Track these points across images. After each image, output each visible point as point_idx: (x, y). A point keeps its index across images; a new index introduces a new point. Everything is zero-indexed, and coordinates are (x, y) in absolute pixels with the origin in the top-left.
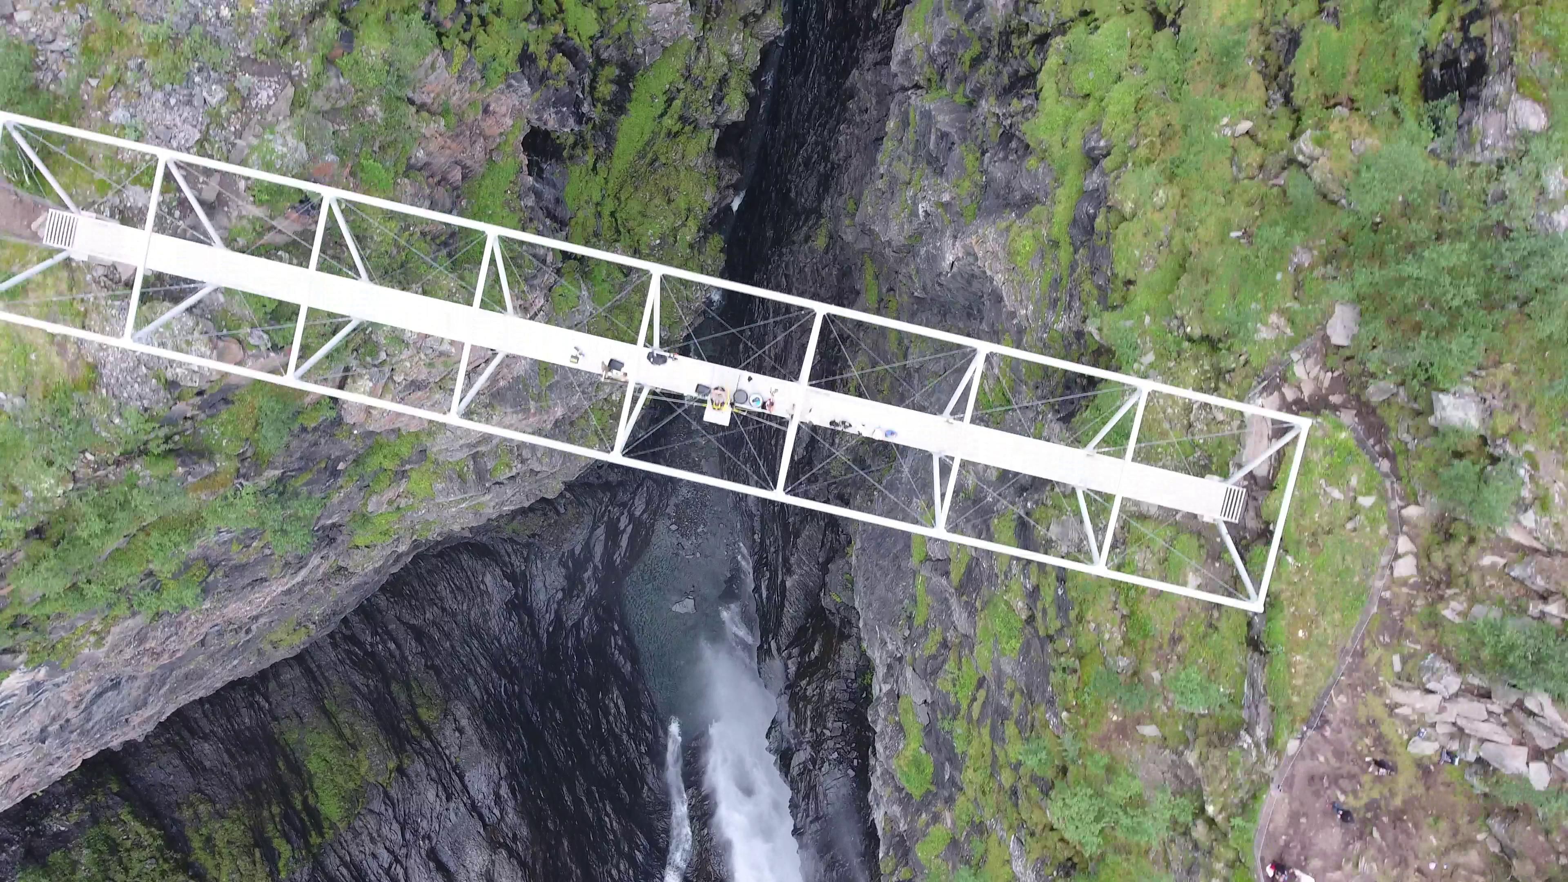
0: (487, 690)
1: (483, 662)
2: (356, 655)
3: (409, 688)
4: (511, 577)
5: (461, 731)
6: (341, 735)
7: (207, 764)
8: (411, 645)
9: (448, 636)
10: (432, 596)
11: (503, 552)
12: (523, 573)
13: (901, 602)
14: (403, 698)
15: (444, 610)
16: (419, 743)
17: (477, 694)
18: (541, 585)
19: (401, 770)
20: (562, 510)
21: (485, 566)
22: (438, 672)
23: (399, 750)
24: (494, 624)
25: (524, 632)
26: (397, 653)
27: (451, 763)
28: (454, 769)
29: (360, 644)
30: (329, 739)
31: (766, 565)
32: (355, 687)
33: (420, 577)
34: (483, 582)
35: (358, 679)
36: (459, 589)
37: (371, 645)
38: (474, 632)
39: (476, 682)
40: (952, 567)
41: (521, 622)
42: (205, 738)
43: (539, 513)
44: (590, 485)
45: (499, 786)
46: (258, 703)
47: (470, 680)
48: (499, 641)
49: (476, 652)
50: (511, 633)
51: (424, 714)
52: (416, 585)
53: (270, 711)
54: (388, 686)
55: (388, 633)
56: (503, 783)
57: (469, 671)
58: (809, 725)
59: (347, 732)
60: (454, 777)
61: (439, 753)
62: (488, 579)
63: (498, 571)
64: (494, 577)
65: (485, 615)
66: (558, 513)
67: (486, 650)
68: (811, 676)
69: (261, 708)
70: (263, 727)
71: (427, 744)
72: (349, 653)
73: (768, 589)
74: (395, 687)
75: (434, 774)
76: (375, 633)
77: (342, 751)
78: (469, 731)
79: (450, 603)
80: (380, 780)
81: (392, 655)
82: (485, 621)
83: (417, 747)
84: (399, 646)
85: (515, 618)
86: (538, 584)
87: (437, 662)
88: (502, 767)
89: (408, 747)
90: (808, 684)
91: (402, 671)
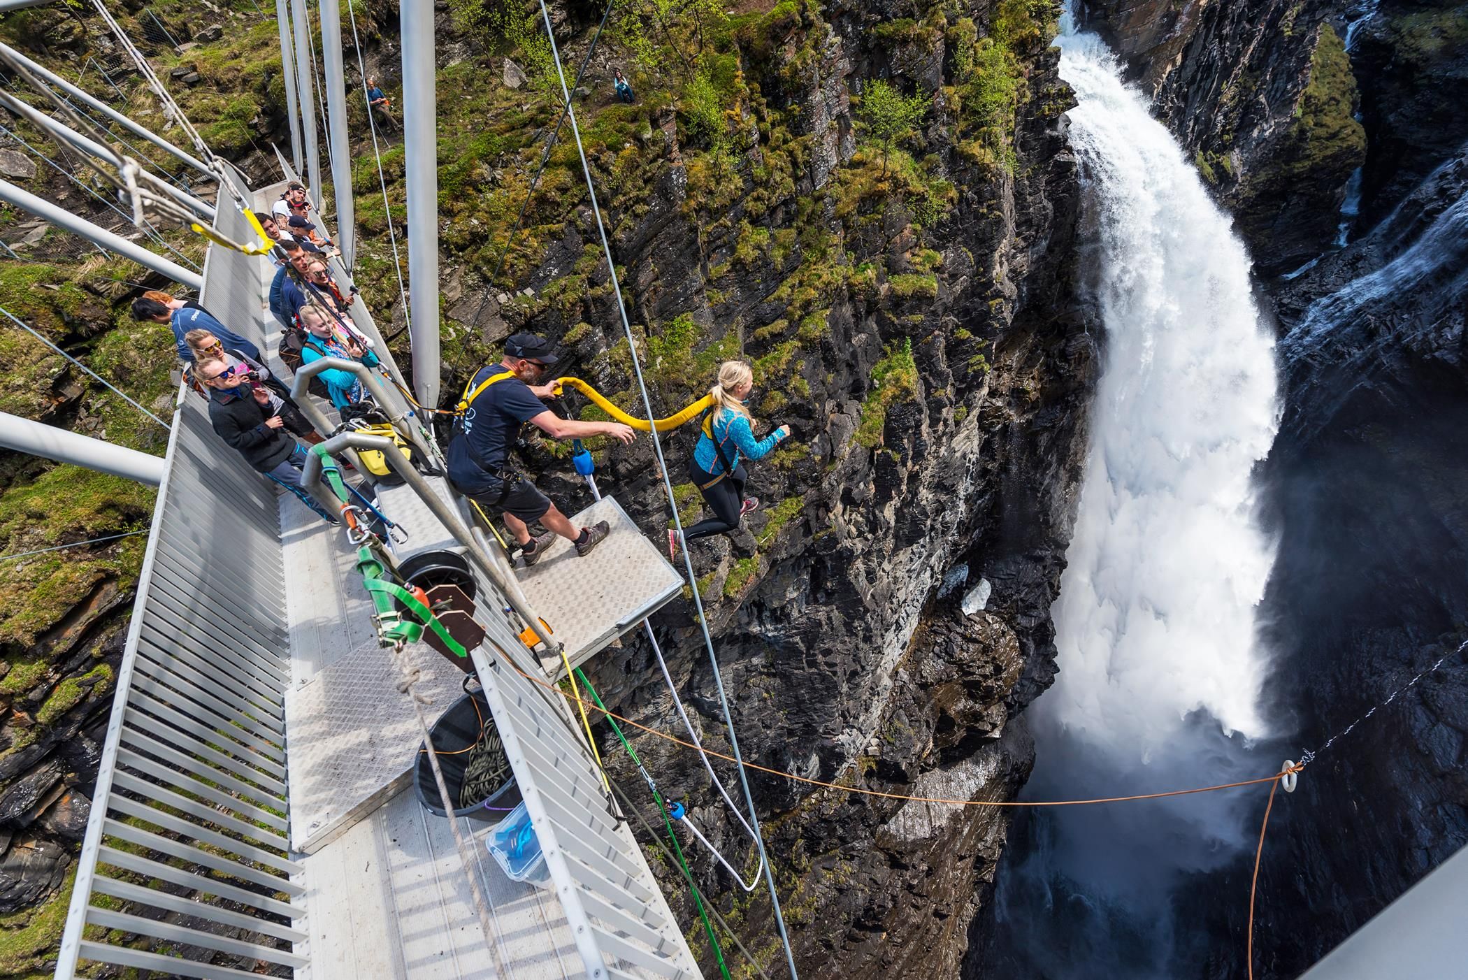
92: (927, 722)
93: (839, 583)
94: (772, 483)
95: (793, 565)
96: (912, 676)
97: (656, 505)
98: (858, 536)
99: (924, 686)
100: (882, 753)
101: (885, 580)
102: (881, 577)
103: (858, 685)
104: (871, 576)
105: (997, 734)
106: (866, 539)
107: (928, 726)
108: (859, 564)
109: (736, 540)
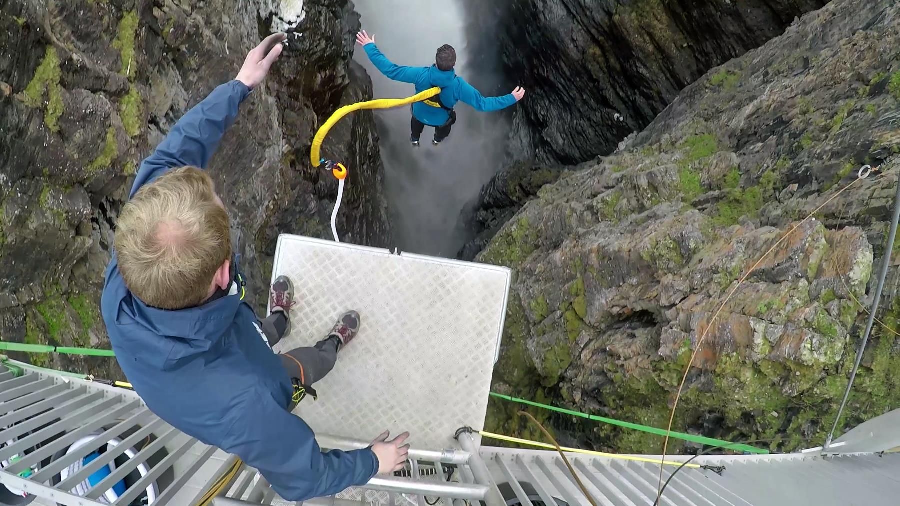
0: (556, 68)
1: (560, 87)
2: (646, 87)
3: (608, 67)
4: (544, 144)
5: (573, 40)
6: (651, 35)
7: (730, 18)
8: (610, 94)
9: (585, 102)
10: (597, 128)
11: (552, 160)
12: (536, 147)
13: (201, 79)
14: (613, 61)
15: (589, 120)
16: (599, 32)
17: (563, 65)
18: (524, 141)
19: (610, 14)
20: (518, 188)
21: (563, 150)
22: (591, 78)
23: (613, 26)
24: (554, 112)
25: (533, 108)
26: (618, 90)
27: (578, 21)
28: (574, 17)
29: (643, 94)
30: (658, 34)
31: (370, 157)
32: (645, 66)
33: (607, 141)
34: (564, 140)
35: (643, 70)
36: (579, 134)
37: (635, 94)
38: (568, 106)
39: (565, 73)
40: (57, 74)
41: (536, 115)
42: (733, 34)
43: (534, 185)
44: (499, 207)
45: (544, 7)
46: (702, 56)
47: (568, 74)
48: (550, 102)
49: (565, 93)
50: (542, 108)
51: (598, 51)
52: (609, 135)
53: (694, 52)
54: (622, 67)
55: (625, 103)
56: (542, 9)
57: (570, 80)
58: (322, 18)
59: (648, 39)
60: (575, 13)
61: (585, 26)
62: (561, 142)
63: (555, 147)
64: (557, 143)
65: (561, 118)
66: (521, 186)
67: (558, 95)
68: (322, 57)
69: (700, 53)
70: (698, 42)
71: (593, 31)
72: (650, 88)
73: (368, 140)
74: (618, 67)
75: (588, 13)
76: (634, 102)
77: (649, 26)
78: (568, 41)
79: (585, 124)
80: (622, 8)
81: (621, 88)
82: (560, 114)
83: (600, 29)
84: (618, 94)
85: (541, 118)
86: (526, 141)
87: (591, 85)
88: (543, 20)
89: (606, 29)
90: (324, 50)
91: (614, 79)
92: (306, 105)
93: (201, 56)
94: (101, 19)
95: (159, 71)
96: (280, 83)
97: (24, 118)
98: (193, 9)
99: (290, 84)
100: (293, 147)
101: (231, 30)
102: (227, 29)
103: (257, 118)
104: (219, 34)
105: (347, 82)
106: (201, 8)
107: (308, 107)
108: (207, 33)
109: (108, 88)
